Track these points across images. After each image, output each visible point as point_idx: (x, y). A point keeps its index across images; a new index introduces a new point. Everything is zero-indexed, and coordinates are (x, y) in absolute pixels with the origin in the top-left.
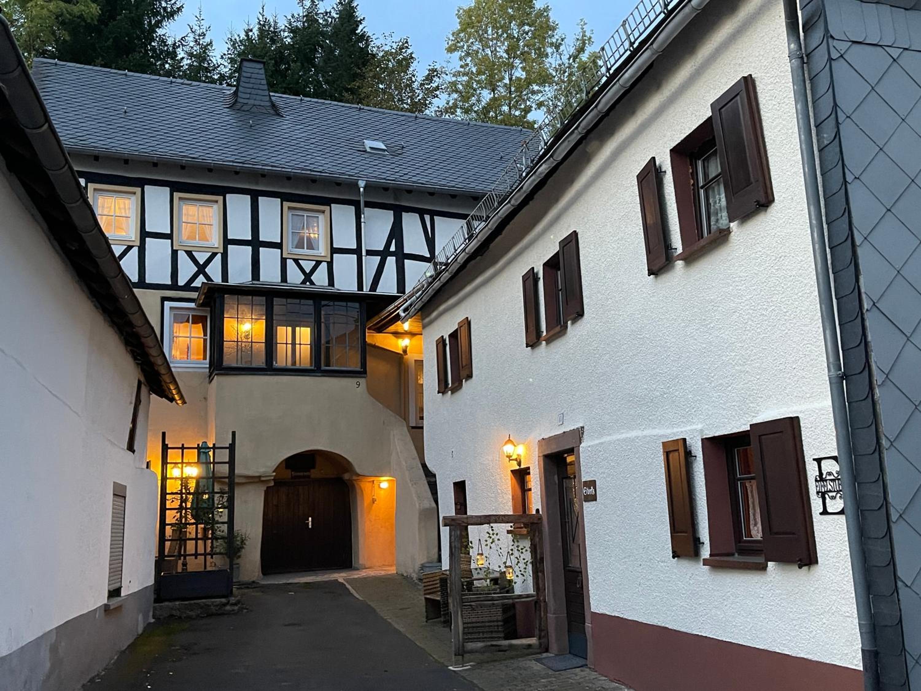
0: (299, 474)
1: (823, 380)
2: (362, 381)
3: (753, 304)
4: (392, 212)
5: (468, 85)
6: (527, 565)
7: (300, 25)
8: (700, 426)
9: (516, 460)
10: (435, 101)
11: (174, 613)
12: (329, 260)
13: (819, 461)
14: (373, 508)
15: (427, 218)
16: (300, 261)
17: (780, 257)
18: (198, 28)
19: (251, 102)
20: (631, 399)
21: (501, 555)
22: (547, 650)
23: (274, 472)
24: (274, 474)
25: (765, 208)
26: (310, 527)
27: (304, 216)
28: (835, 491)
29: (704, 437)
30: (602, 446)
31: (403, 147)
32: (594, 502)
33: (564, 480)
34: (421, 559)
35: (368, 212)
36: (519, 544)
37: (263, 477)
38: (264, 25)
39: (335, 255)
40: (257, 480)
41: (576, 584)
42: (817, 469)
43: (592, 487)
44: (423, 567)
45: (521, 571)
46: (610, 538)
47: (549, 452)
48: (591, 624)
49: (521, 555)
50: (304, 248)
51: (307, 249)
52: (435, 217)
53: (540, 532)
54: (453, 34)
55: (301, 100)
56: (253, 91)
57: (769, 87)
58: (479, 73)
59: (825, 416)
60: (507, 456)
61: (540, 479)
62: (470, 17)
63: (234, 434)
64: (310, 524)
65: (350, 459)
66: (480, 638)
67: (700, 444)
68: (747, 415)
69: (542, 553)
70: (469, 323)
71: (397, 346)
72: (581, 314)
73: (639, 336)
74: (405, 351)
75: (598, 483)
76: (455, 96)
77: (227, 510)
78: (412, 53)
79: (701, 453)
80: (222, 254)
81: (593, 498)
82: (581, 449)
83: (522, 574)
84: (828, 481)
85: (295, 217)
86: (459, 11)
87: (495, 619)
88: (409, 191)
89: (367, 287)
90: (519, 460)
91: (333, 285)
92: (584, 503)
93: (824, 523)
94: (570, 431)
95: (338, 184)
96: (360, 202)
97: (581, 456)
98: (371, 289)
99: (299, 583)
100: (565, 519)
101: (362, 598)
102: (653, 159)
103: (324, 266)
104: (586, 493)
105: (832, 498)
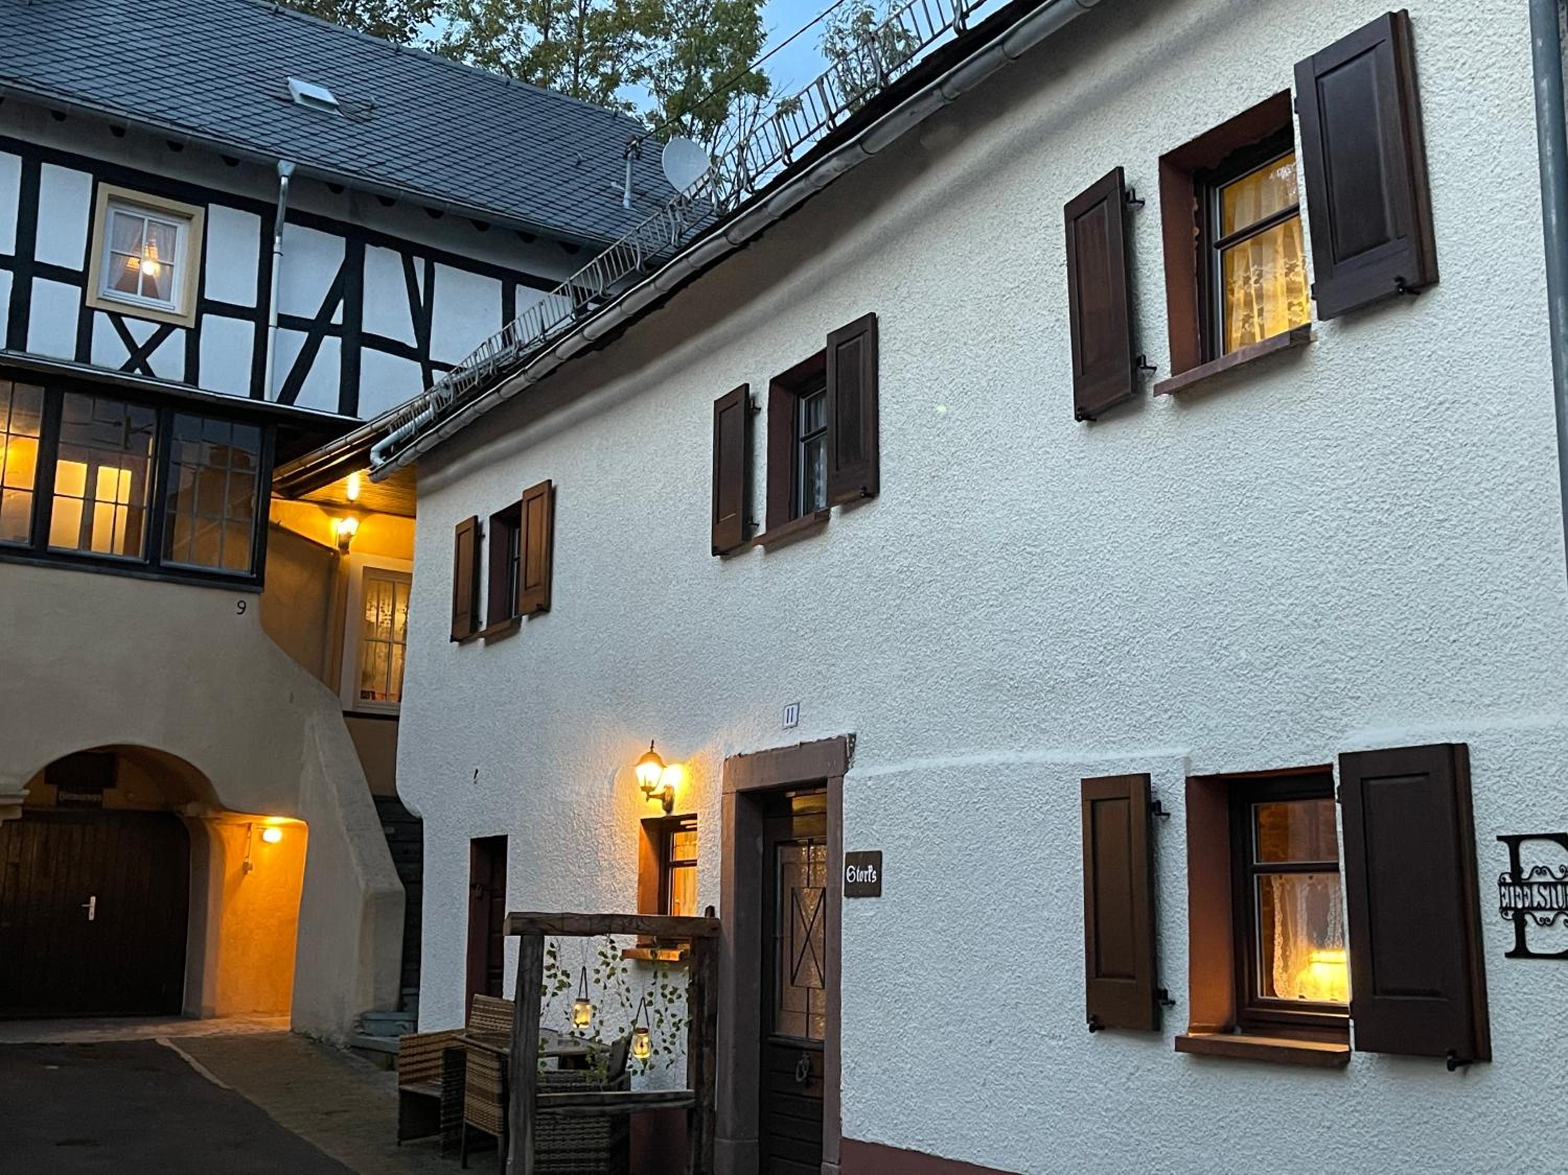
0: (76, 797)
1: (1531, 670)
2: (252, 600)
3: (1355, 498)
4: (344, 239)
6: (678, 1029)
8: (1181, 751)
9: (662, 797)
10: (422, 26)
12: (193, 326)
13: (1514, 842)
14: (244, 883)
15: (419, 264)
16: (124, 319)
17: (1441, 404)
20: (995, 681)
21: (627, 1004)
23: (25, 787)
24: (27, 792)
25: (1415, 296)
26: (91, 917)
27: (143, 220)
28: (1552, 909)
29: (1192, 775)
30: (907, 779)
31: (373, 107)
32: (873, 899)
33: (779, 848)
34: (360, 1002)
35: (290, 232)
36: (666, 982)
37: (1, 797)
39: (206, 317)
41: (795, 1073)
42: (1507, 859)
43: (870, 867)
44: (363, 1020)
45: (665, 1041)
46: (910, 980)
47: (756, 785)
48: (839, 1164)
49: (668, 1005)
50: (136, 293)
51: (143, 294)
52: (436, 265)
53: (715, 956)
59: (1537, 748)
60: (644, 789)
61: (723, 844)
64: (92, 910)
65: (207, 772)
67: (1181, 788)
68: (1312, 735)
69: (714, 1004)
70: (553, 495)
71: (327, 534)
72: (871, 492)
73: (1029, 549)
74: (344, 546)
75: (886, 859)
79: (1183, 808)
81: (873, 890)
82: (846, 782)
83: (666, 1048)
84: (1535, 888)
85: (122, 219)
87: (592, 1144)
88: (387, 201)
89: (271, 395)
90: (668, 798)
91: (195, 383)
92: (844, 899)
93: (1515, 975)
94: (819, 741)
95: (231, 161)
96: (275, 207)
97: (845, 796)
98: (279, 402)
99: (63, 1044)
100: (774, 932)
101: (226, 1083)
102: (1119, 171)
103: (178, 338)
104: (851, 878)
105: (1545, 923)
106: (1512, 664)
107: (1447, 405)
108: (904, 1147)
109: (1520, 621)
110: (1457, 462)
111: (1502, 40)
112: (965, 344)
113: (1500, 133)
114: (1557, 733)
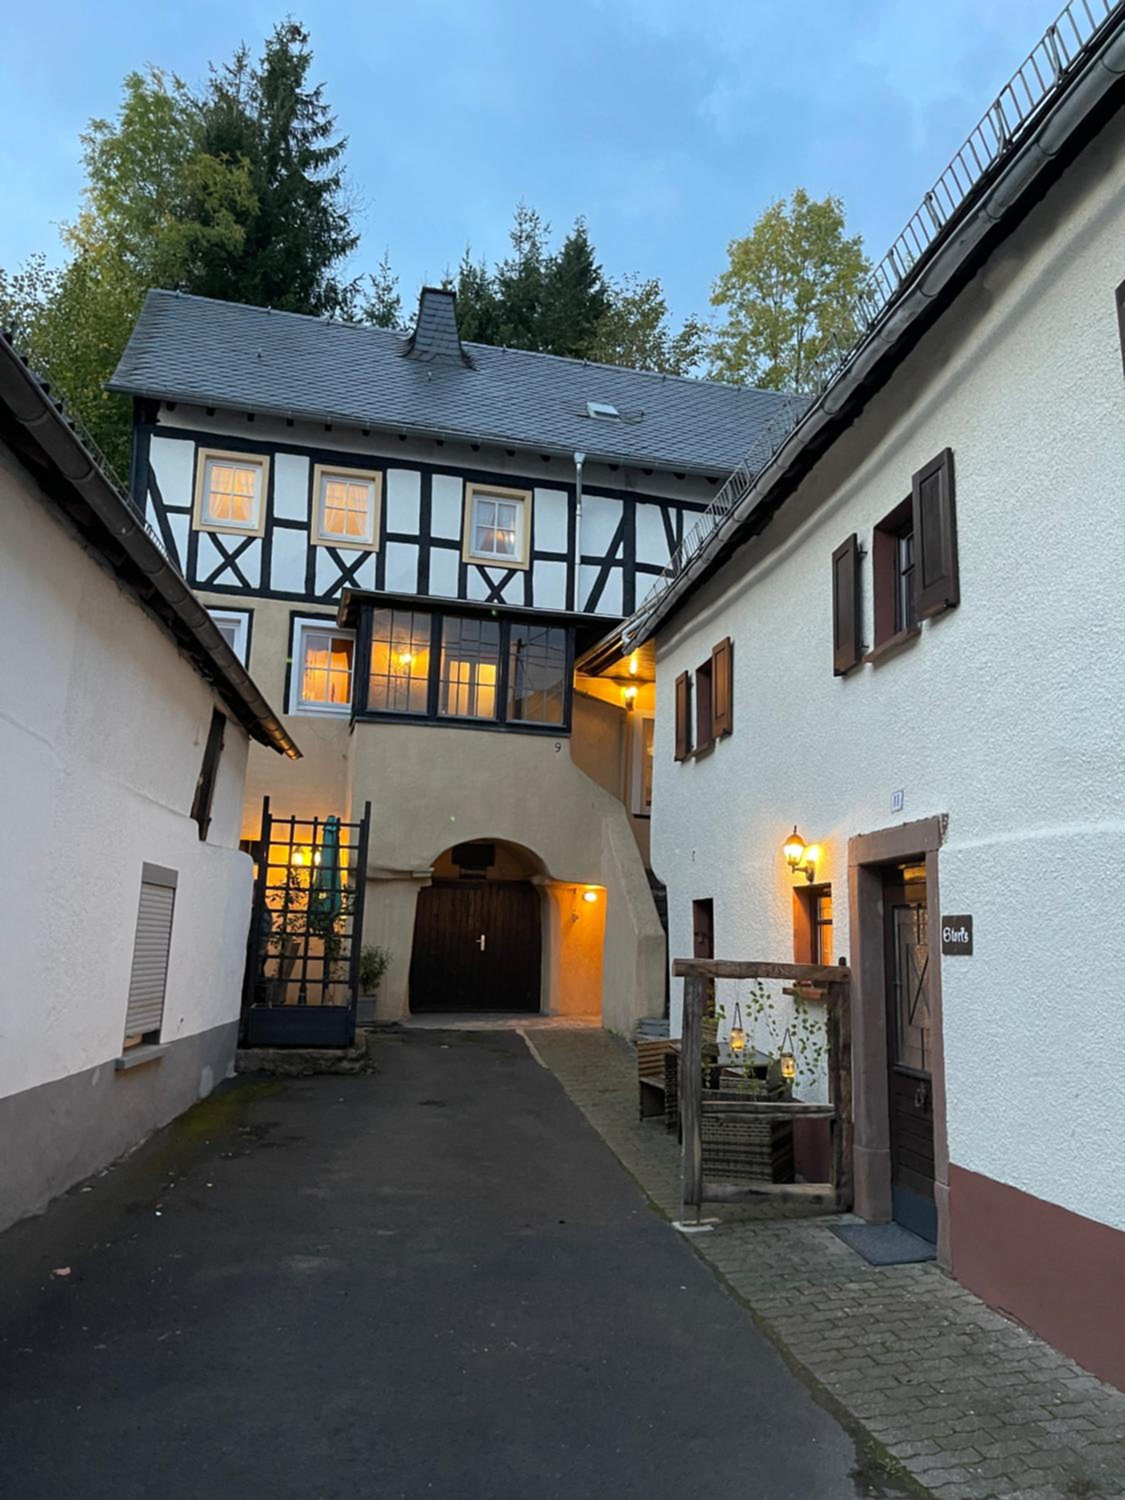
0: (470, 872)
2: (564, 742)
4: (621, 502)
5: (740, 349)
6: (819, 1055)
7: (515, 275)
9: (805, 870)
11: (266, 1066)
14: (573, 929)
15: (672, 512)
16: (485, 568)
18: (382, 280)
19: (434, 350)
20: (1068, 758)
21: (774, 1033)
22: (850, 1209)
23: (432, 866)
24: (432, 869)
26: (483, 948)
27: (494, 504)
30: (992, 851)
31: (643, 414)
32: (967, 957)
34: (638, 1012)
35: (586, 502)
36: (807, 1016)
37: (417, 872)
38: (468, 276)
39: (536, 562)
40: (408, 876)
41: (914, 1100)
43: (963, 929)
44: (641, 1024)
45: (808, 1064)
46: (1001, 1031)
47: (872, 860)
48: (948, 1185)
49: (811, 1036)
50: (492, 550)
51: (498, 551)
52: (684, 511)
53: (847, 998)
54: (722, 278)
55: (504, 351)
56: (437, 335)
58: (756, 332)
60: (790, 863)
61: (850, 907)
62: (747, 253)
63: (368, 805)
64: (483, 944)
65: (541, 855)
66: (729, 1171)
69: (848, 1036)
70: (731, 647)
71: (618, 697)
72: (952, 604)
74: (630, 705)
75: (975, 922)
76: (720, 363)
77: (352, 918)
78: (661, 303)
80: (377, 553)
81: (965, 949)
82: (941, 854)
83: (810, 1070)
85: (482, 506)
86: (731, 246)
87: (757, 1140)
88: (648, 472)
89: (579, 608)
90: (810, 871)
91: (531, 605)
92: (942, 957)
94: (918, 821)
95: (546, 458)
96: (574, 486)
97: (940, 867)
98: (585, 611)
99: (458, 1031)
100: (895, 980)
101: (547, 1064)
103: (519, 577)
104: (947, 938)
108: (1003, 1181)
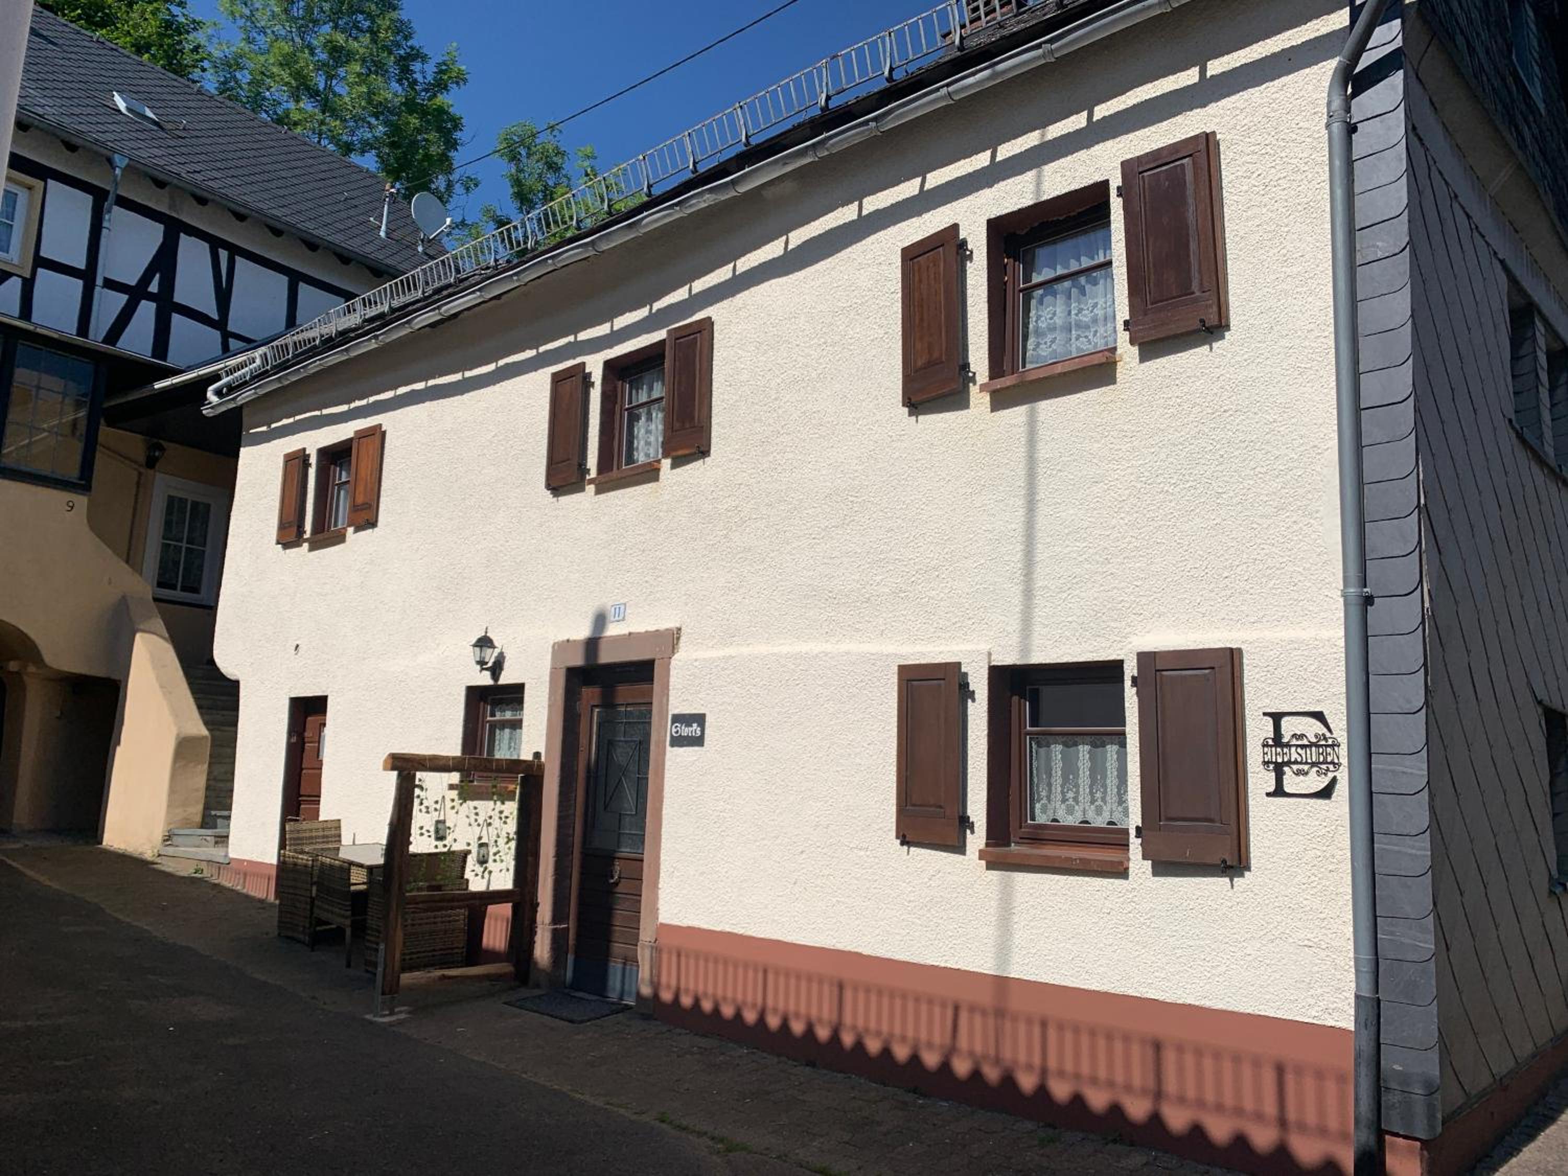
2: (81, 501)
3: (1146, 474)
4: (162, 228)
8: (984, 647)
12: (28, 276)
13: (1277, 718)
15: (223, 254)
17: (1226, 411)
20: (814, 593)
22: (524, 984)
28: (1306, 763)
29: (993, 664)
30: (732, 661)
32: (696, 748)
33: (596, 710)
35: (117, 215)
41: (608, 876)
42: (1271, 728)
44: (170, 835)
46: (729, 807)
47: (584, 664)
48: (654, 942)
52: (237, 258)
57: (1248, 158)
61: (551, 706)
65: (32, 635)
67: (985, 674)
70: (381, 437)
72: (701, 452)
73: (851, 499)
75: (709, 719)
79: (986, 688)
81: (698, 741)
82: (674, 662)
84: (1293, 749)
88: (202, 201)
89: (95, 337)
90: (497, 671)
91: (28, 322)
92: (668, 748)
93: (1273, 808)
94: (647, 632)
95: (72, 148)
96: (106, 192)
98: (103, 344)
102: (955, 227)
103: (14, 284)
104: (677, 732)
105: (1298, 773)
106: (1275, 595)
107: (1231, 413)
108: (719, 929)
109: (1283, 565)
110: (1236, 453)
111: (1292, 161)
112: (798, 345)
113: (1287, 226)
114: (1316, 643)
